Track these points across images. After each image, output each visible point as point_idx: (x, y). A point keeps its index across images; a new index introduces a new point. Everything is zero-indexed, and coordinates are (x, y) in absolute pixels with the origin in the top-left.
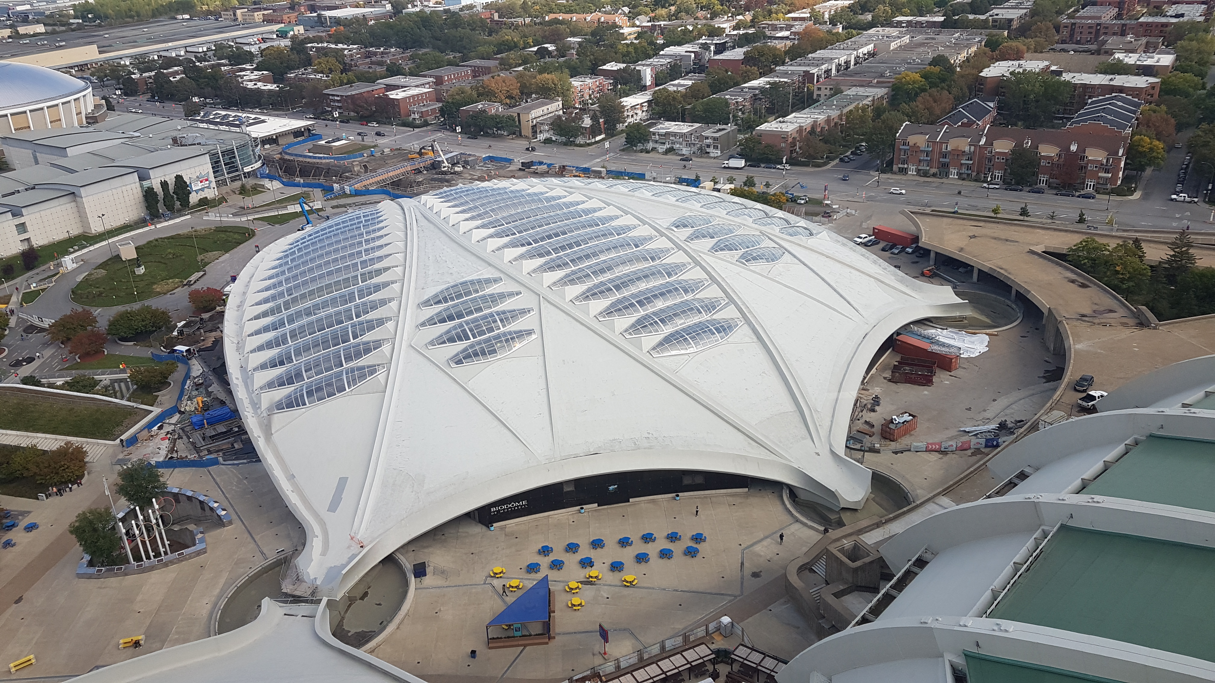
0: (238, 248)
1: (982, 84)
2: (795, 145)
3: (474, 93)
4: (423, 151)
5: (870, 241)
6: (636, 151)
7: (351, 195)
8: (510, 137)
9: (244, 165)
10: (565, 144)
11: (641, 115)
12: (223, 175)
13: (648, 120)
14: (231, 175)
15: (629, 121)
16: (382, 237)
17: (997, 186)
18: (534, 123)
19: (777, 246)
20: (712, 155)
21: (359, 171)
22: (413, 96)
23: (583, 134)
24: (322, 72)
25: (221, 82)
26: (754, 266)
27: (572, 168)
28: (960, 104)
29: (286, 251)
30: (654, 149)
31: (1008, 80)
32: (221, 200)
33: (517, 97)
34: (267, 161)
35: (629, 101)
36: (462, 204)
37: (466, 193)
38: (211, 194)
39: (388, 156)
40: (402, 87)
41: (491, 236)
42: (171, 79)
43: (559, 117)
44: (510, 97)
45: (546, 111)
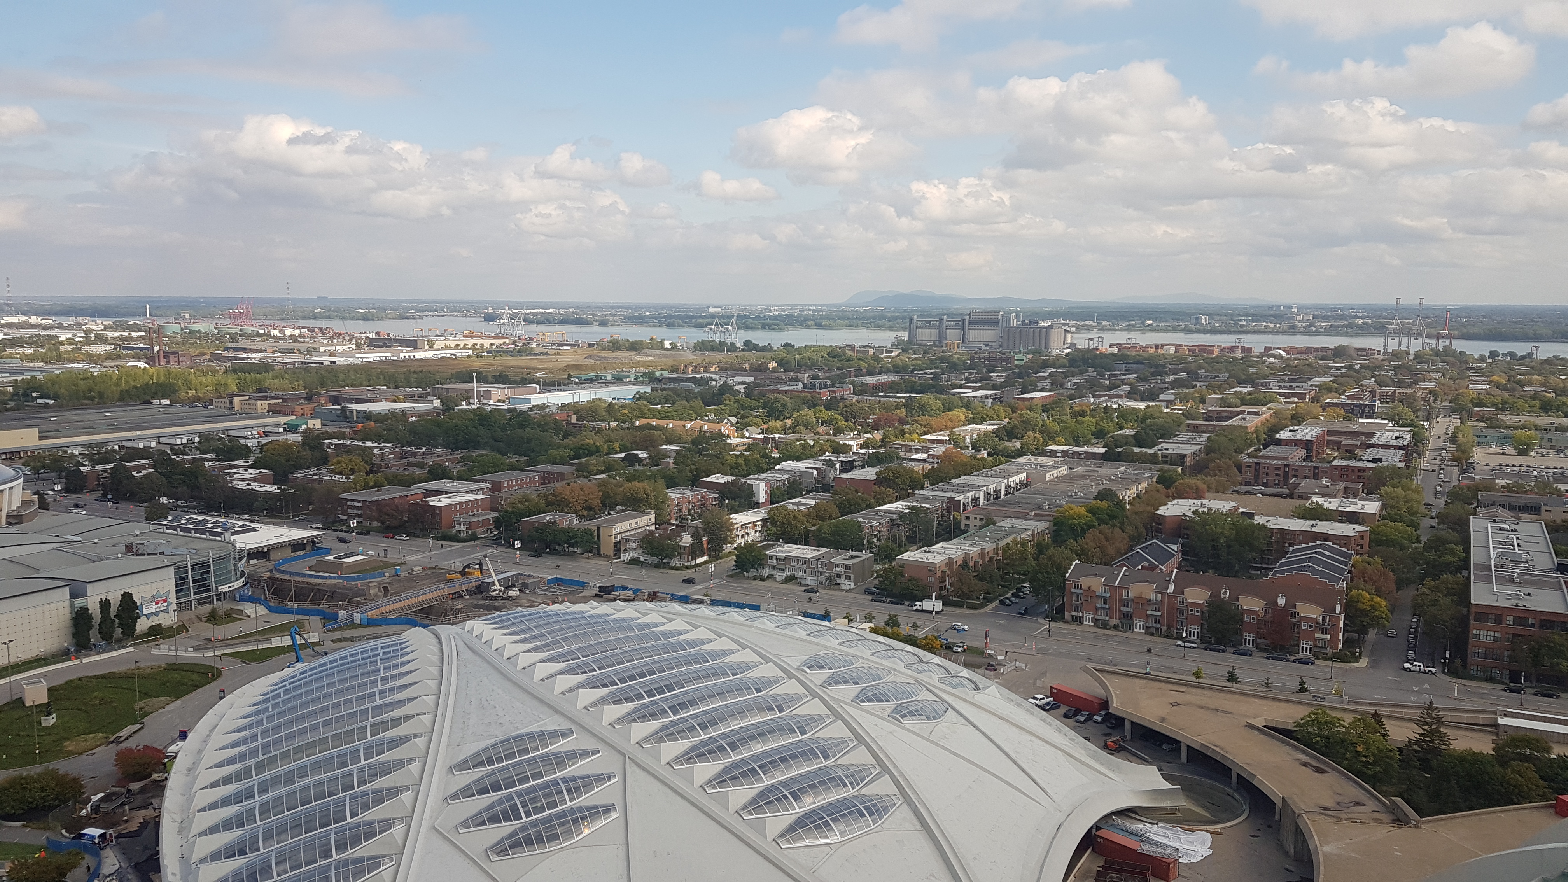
0: (195, 692)
1: (1160, 524)
2: (945, 581)
3: (543, 503)
4: (467, 570)
5: (1048, 704)
6: (747, 578)
7: (361, 626)
8: (586, 555)
9: (219, 583)
10: (657, 566)
11: (753, 536)
12: (189, 595)
13: (761, 541)
14: (199, 596)
15: (739, 541)
16: (406, 673)
17: (1194, 645)
18: (618, 539)
19: (937, 699)
20: (843, 587)
21: (376, 595)
22: (461, 504)
23: (680, 554)
24: (341, 473)
25: (202, 480)
26: (910, 723)
27: (665, 596)
28: (1137, 544)
29: (268, 693)
30: (770, 576)
31: (1192, 520)
32: (182, 628)
33: (597, 508)
34: (251, 580)
35: (740, 518)
36: (523, 631)
37: (528, 617)
38: (168, 620)
39: (418, 575)
40: (447, 493)
41: (561, 673)
42: (134, 473)
43: (651, 532)
44: (589, 508)
45: (634, 526)
